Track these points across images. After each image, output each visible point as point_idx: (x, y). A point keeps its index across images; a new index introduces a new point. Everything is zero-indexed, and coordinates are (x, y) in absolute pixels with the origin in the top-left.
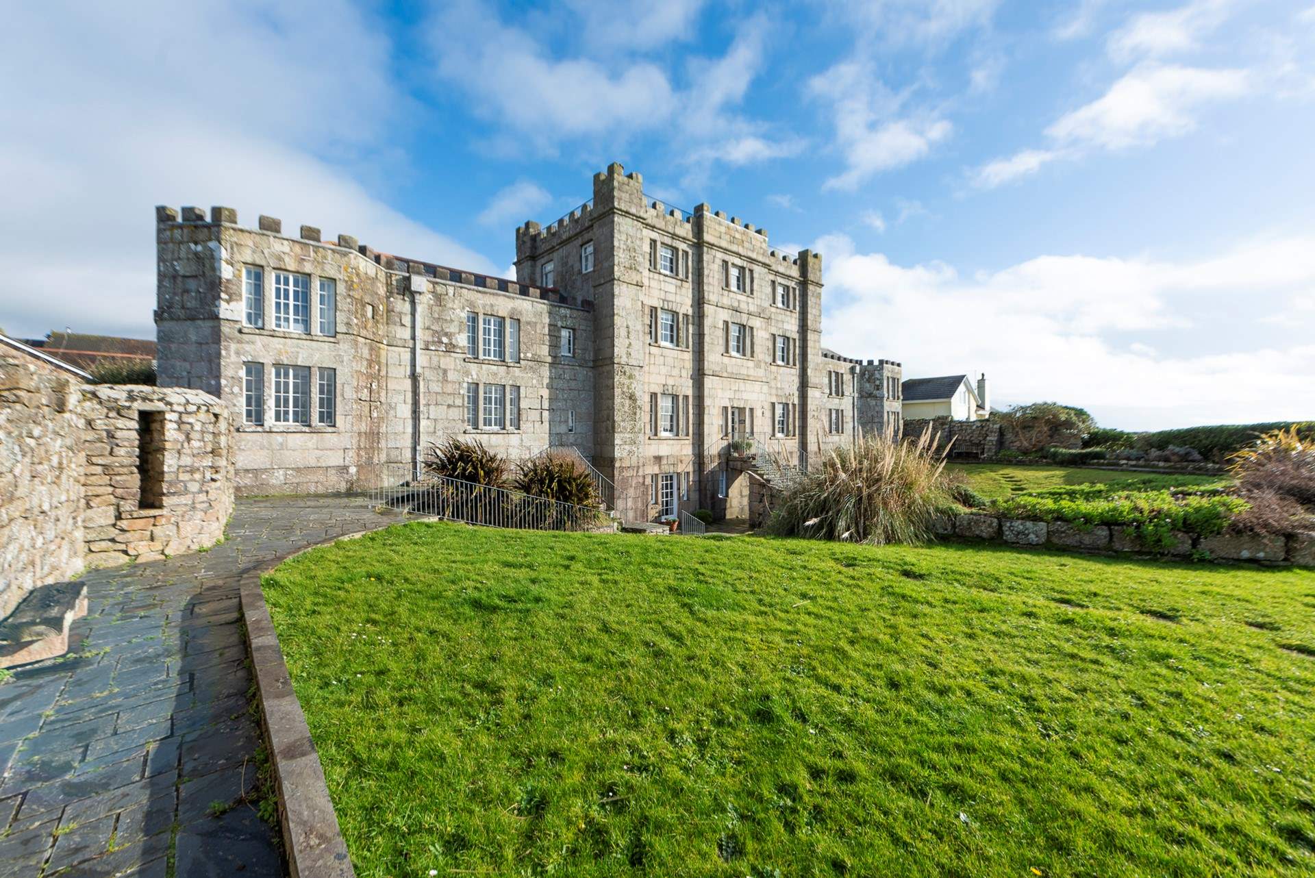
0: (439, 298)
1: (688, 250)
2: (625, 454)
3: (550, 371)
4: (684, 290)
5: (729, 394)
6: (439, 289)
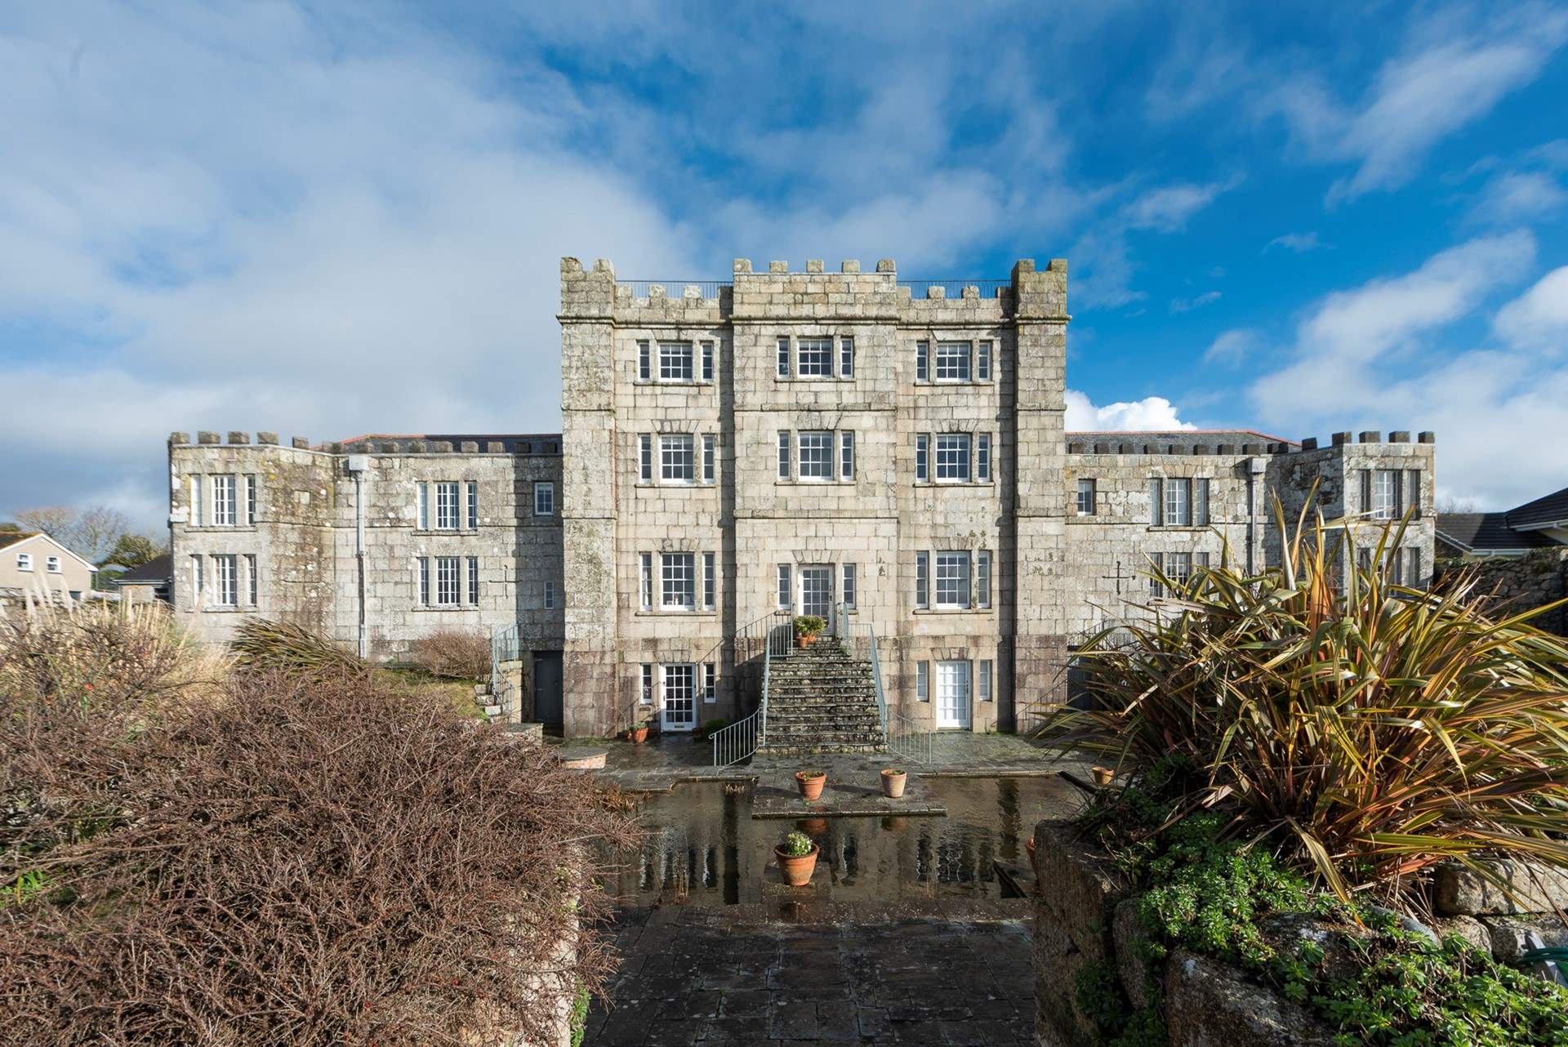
0: (385, 473)
1: (712, 338)
2: (582, 635)
3: (517, 536)
4: (703, 400)
5: (793, 544)
6: (384, 463)
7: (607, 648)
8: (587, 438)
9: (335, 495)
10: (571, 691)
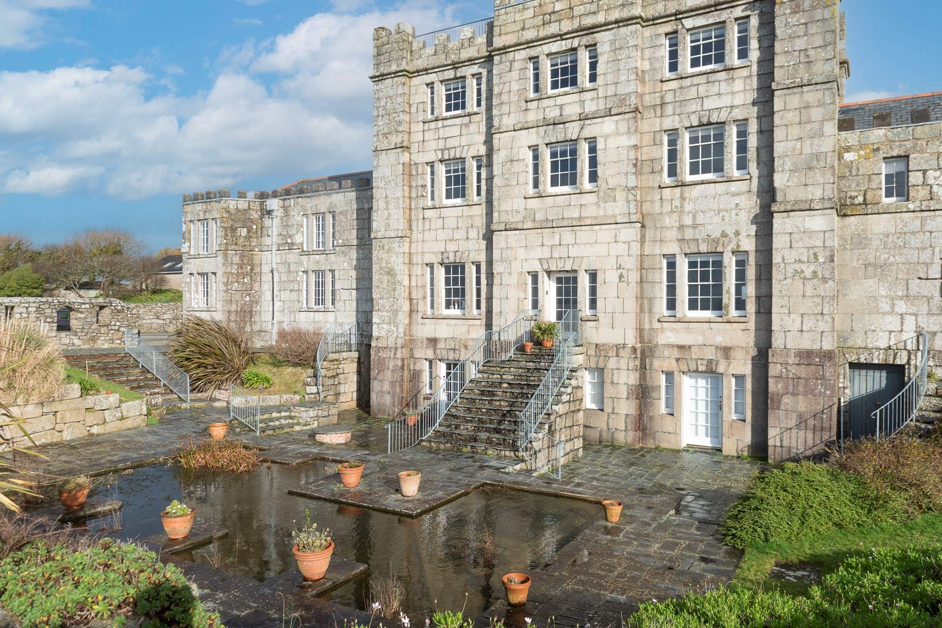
1: (481, 70)
2: (383, 334)
3: (357, 253)
4: (473, 128)
5: (539, 253)
7: (399, 345)
8: (388, 172)
9: (262, 228)
10: (375, 379)
